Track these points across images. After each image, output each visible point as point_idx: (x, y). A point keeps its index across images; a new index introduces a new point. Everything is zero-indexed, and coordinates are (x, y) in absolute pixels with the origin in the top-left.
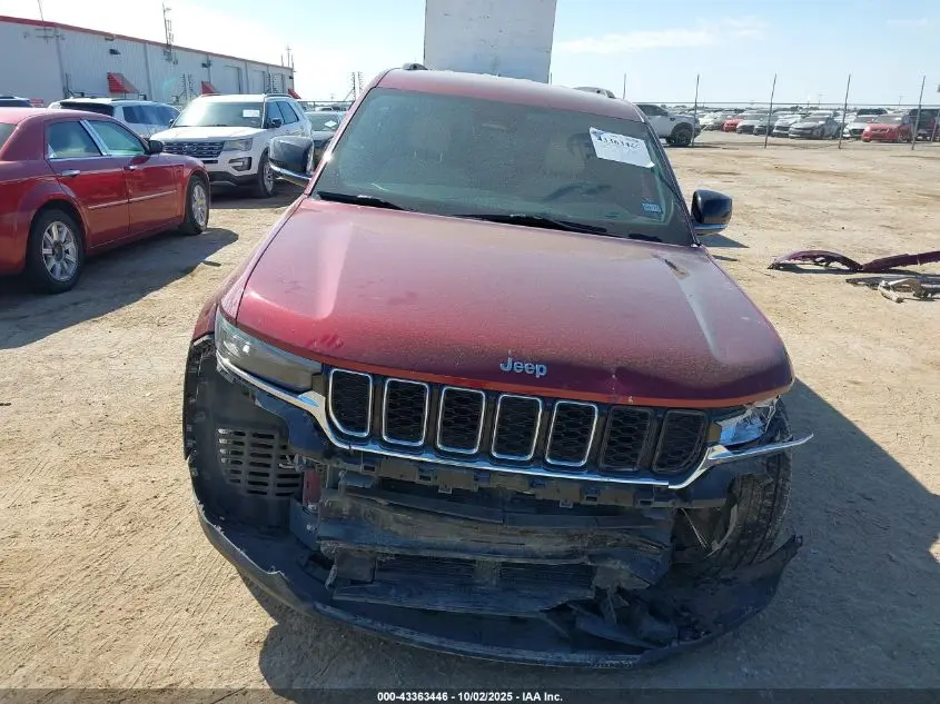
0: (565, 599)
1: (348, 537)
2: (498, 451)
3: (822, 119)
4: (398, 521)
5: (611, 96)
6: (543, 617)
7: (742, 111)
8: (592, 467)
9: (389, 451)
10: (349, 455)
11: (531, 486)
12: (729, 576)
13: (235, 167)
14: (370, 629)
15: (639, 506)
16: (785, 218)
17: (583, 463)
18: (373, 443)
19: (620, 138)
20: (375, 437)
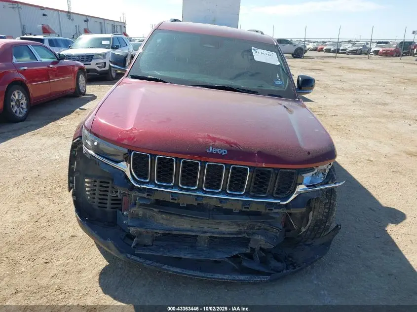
0: (237, 253)
1: (141, 226)
2: (206, 188)
3: (361, 46)
4: (163, 219)
5: (262, 33)
6: (227, 260)
7: (326, 42)
8: (247, 194)
9: (158, 187)
10: (141, 190)
11: (221, 202)
12: (310, 243)
13: (98, 67)
14: (152, 265)
15: (267, 211)
16: (343, 89)
17: (243, 193)
18: (151, 184)
19: (265, 52)
20: (152, 182)
